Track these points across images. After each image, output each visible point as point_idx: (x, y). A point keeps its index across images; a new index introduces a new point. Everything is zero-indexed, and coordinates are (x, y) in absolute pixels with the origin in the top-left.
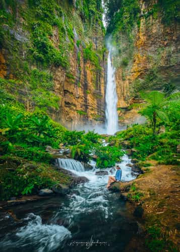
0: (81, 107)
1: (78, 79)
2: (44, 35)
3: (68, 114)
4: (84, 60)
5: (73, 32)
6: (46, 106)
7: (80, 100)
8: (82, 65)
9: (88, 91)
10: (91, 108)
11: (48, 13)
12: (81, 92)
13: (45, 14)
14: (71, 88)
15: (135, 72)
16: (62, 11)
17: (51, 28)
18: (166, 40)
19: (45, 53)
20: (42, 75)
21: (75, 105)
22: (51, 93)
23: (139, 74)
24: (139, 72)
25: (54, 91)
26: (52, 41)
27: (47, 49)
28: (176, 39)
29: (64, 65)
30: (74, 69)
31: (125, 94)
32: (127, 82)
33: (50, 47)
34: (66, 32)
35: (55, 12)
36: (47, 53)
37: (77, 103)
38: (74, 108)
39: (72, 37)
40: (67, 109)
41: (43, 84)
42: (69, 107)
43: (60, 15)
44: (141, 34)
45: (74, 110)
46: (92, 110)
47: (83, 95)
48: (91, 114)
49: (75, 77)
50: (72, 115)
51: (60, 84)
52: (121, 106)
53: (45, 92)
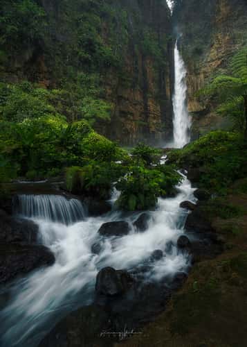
0: (140, 116)
1: (134, 81)
2: (90, 30)
3: (124, 126)
4: (142, 56)
7: (138, 107)
9: (149, 95)
10: (153, 116)
12: (139, 97)
14: (126, 93)
15: (213, 61)
17: (99, 20)
19: (92, 52)
20: (90, 80)
21: (132, 114)
22: (101, 101)
23: (219, 62)
24: (219, 59)
25: (104, 98)
26: (101, 36)
27: (95, 47)
29: (115, 64)
32: (202, 76)
33: (99, 44)
36: (94, 52)
37: (134, 112)
38: (132, 118)
39: (126, 28)
40: (122, 120)
41: (90, 90)
42: (125, 117)
45: (131, 121)
46: (154, 118)
47: (142, 100)
48: (153, 124)
49: (131, 79)
50: (129, 127)
51: (113, 89)
52: (194, 109)
53: (94, 101)
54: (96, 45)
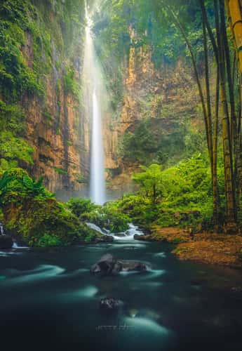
0: (61, 163)
1: (56, 121)
2: (13, 43)
3: (43, 172)
4: (64, 91)
5: (51, 46)
6: (15, 159)
7: (59, 154)
8: (62, 99)
9: (70, 142)
10: (73, 165)
11: (19, 13)
12: (60, 142)
13: (16, 12)
14: (48, 135)
15: (124, 123)
16: (37, 13)
17: (23, 34)
18: (156, 86)
19: (15, 73)
20: (10, 112)
21: (52, 160)
22: (22, 141)
23: (129, 126)
24: (129, 123)
25: (25, 137)
26: (24, 54)
27: (18, 68)
28: (166, 87)
30: (51, 104)
31: (113, 150)
32: (116, 134)
33: (22, 65)
34: (42, 44)
35: (28, 13)
36: (18, 73)
37: (55, 157)
38: (52, 164)
39: (49, 54)
40: (42, 165)
41: (11, 124)
42: (45, 162)
43: (35, 17)
44: (131, 70)
45: (51, 167)
46: (74, 168)
47: (63, 147)
48: (73, 174)
49: (53, 118)
50: (48, 173)
51: (35, 127)
52: (109, 167)
53: (14, 139)
54: (19, 66)
